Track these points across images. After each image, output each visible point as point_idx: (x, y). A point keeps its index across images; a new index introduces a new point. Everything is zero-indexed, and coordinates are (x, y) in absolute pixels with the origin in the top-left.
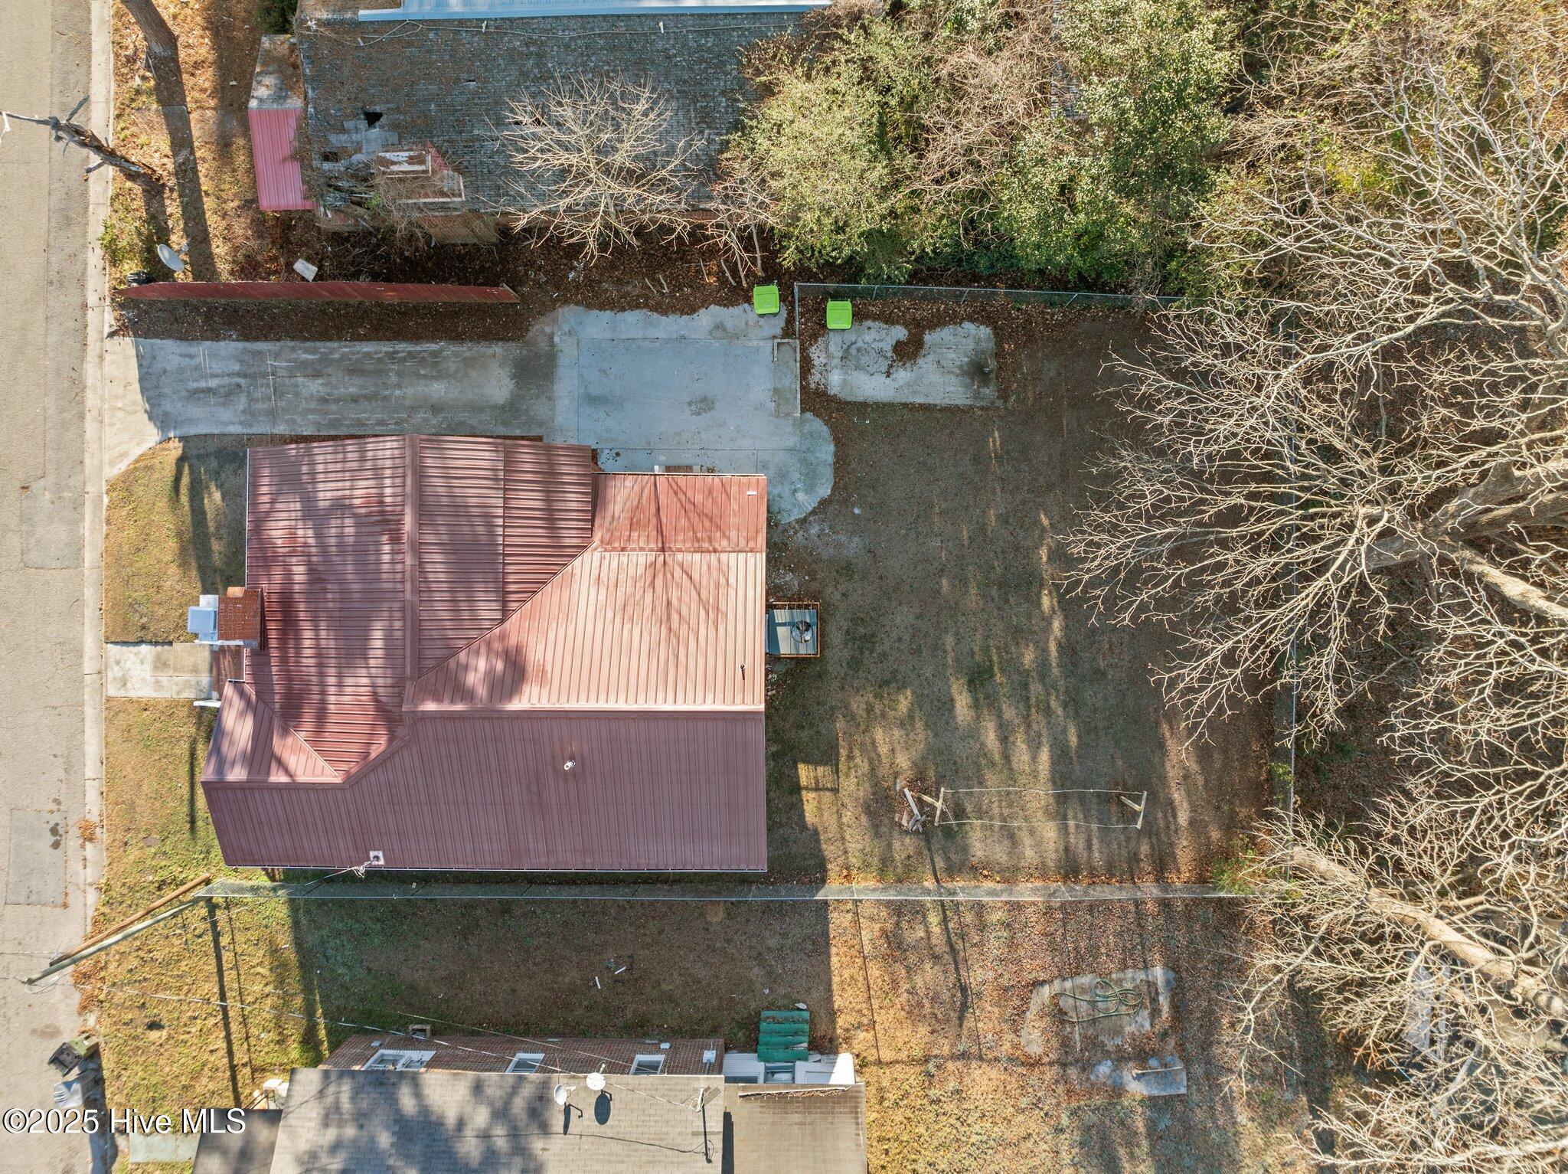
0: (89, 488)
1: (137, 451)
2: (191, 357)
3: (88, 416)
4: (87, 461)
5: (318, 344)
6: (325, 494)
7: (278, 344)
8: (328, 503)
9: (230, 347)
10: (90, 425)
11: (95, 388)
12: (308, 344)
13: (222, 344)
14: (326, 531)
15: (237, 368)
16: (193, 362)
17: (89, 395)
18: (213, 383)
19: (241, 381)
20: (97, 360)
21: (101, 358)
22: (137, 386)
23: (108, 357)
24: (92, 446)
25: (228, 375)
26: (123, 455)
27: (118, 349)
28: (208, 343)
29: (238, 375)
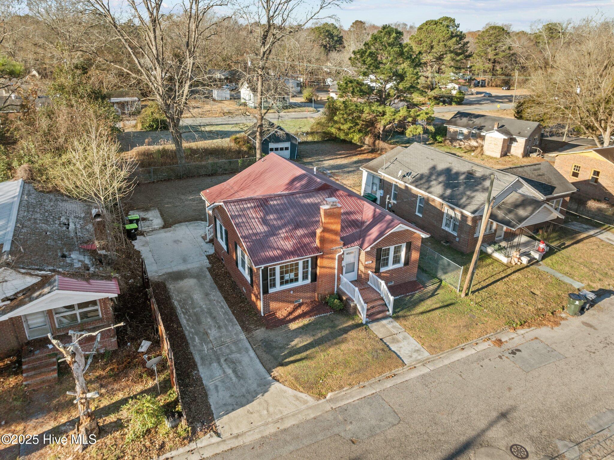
0: (329, 408)
1: (290, 391)
2: (216, 387)
3: (282, 428)
4: (312, 416)
5: (188, 338)
6: (261, 229)
7: (194, 352)
8: (264, 227)
9: (203, 372)
10: (288, 424)
11: (260, 431)
12: (189, 341)
13: (202, 376)
14: (276, 225)
15: (215, 365)
16: (220, 384)
17: (266, 433)
18: (229, 371)
19: (222, 360)
20: (240, 438)
21: (237, 436)
22: (248, 407)
23: (235, 432)
24: (301, 417)
25: (221, 366)
26: (297, 399)
27: (227, 427)
28: (204, 382)
29: (219, 363)
